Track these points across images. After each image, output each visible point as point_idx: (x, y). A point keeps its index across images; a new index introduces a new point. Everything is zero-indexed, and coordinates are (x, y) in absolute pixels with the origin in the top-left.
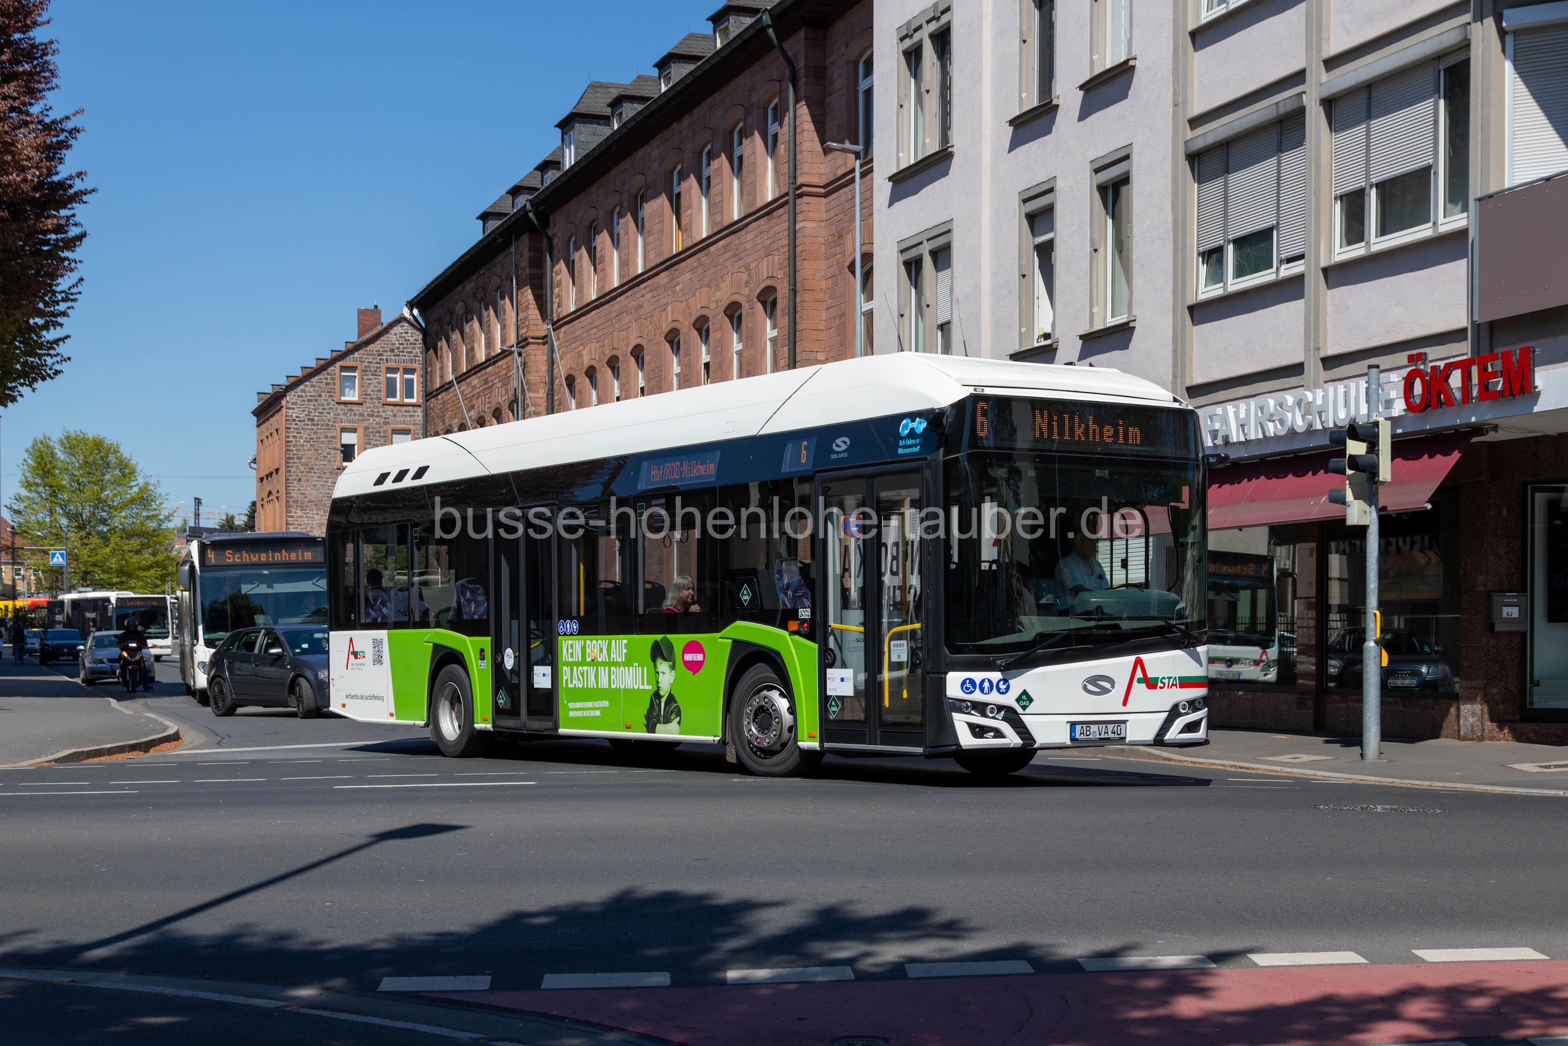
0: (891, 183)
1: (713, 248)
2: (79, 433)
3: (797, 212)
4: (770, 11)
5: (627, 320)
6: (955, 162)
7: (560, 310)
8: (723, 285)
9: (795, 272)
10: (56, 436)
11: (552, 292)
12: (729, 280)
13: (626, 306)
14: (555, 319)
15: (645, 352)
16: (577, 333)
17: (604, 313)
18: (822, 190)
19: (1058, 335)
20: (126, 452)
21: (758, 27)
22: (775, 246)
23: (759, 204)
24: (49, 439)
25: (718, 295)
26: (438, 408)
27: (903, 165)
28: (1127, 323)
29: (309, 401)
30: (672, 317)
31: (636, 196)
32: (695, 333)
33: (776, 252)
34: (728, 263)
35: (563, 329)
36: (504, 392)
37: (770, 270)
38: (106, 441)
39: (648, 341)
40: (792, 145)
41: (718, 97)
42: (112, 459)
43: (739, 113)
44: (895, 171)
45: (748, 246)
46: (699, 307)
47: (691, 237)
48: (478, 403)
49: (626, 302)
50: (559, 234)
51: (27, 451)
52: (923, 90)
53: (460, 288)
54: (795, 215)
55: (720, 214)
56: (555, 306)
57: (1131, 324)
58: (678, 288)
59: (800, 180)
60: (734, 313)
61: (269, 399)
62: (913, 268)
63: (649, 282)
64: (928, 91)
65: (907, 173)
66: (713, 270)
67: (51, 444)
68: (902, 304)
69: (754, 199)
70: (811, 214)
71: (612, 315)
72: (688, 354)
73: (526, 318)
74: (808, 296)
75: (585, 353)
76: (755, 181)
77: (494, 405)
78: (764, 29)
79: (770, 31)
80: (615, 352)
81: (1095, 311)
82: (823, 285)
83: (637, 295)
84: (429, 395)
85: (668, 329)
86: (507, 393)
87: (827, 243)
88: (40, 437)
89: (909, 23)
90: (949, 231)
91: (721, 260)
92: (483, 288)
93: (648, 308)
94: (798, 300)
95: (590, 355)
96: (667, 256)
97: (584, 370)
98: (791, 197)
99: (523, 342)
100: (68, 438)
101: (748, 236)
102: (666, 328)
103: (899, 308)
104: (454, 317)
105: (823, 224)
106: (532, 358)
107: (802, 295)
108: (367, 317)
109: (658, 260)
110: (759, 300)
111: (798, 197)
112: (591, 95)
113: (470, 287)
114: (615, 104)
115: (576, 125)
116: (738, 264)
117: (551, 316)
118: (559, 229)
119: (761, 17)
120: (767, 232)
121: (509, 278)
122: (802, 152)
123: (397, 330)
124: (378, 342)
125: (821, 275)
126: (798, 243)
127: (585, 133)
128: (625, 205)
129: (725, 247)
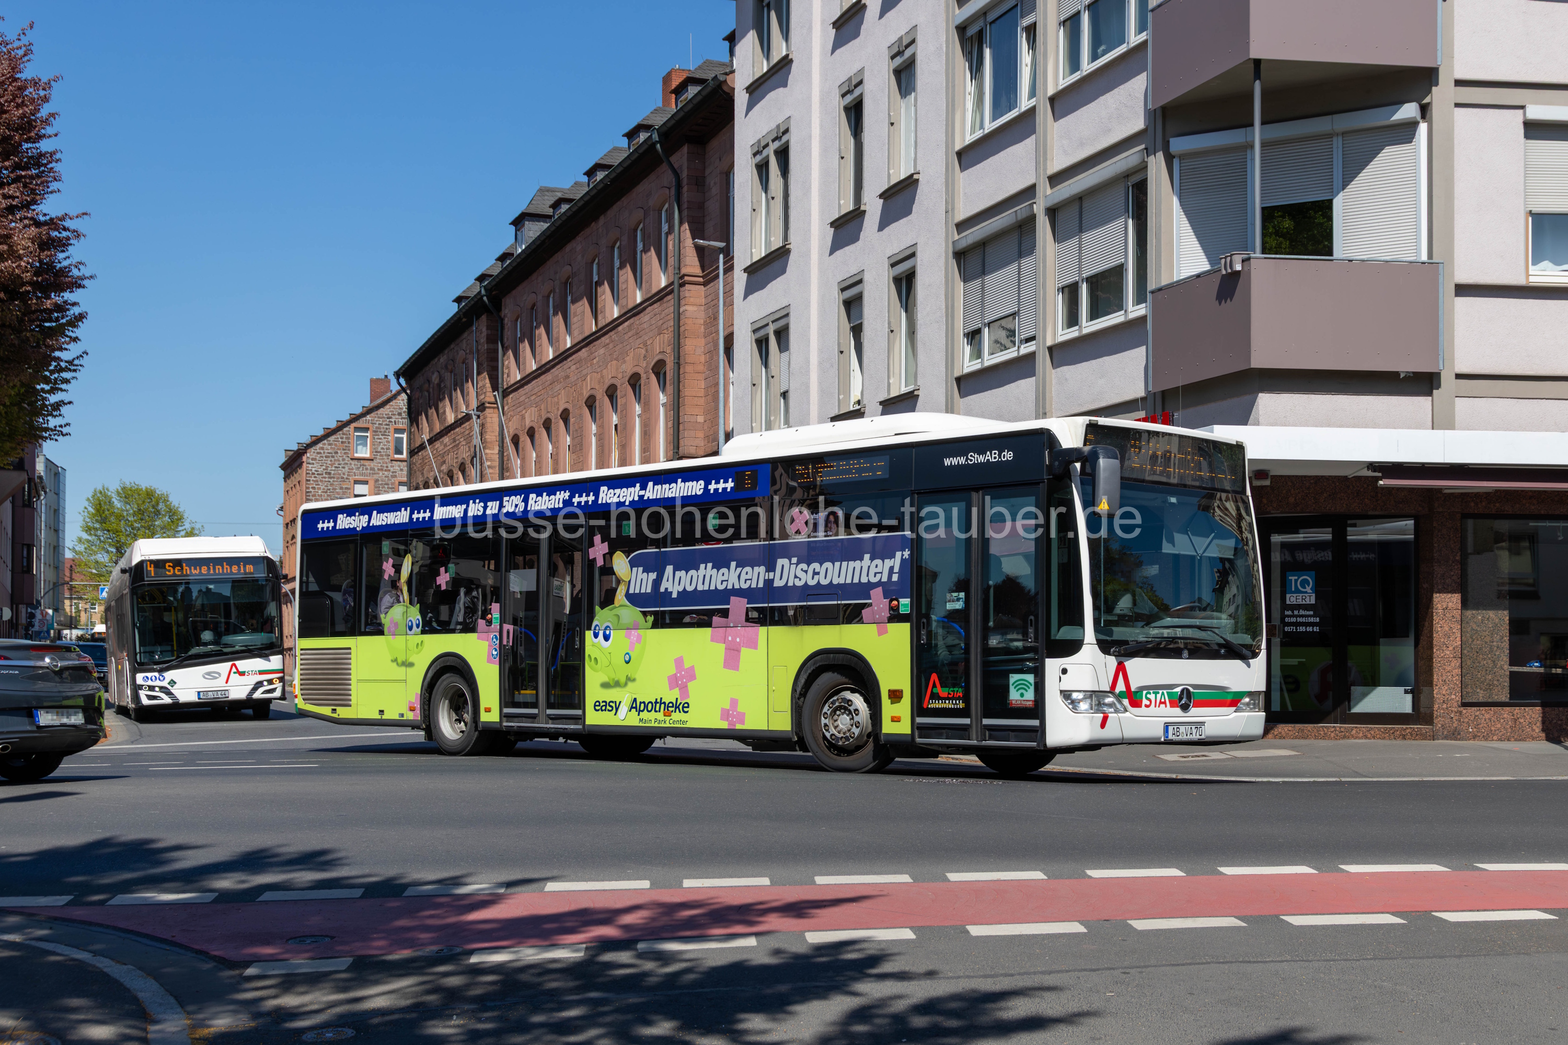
0: (746, 274)
1: (620, 328)
2: (133, 484)
3: (681, 297)
4: (657, 130)
6: (793, 257)
7: (508, 379)
8: (627, 359)
9: (679, 348)
10: (113, 487)
11: (503, 364)
12: (631, 355)
13: (557, 376)
14: (505, 387)
15: (571, 415)
16: (522, 399)
17: (540, 382)
18: (701, 280)
19: (865, 402)
20: (175, 501)
21: (650, 143)
22: (665, 326)
23: (654, 290)
24: (107, 489)
25: (624, 366)
26: (419, 462)
27: (755, 260)
28: (912, 392)
29: (326, 457)
30: (591, 385)
31: (566, 283)
32: (606, 400)
33: (665, 331)
34: (631, 340)
35: (511, 396)
36: (467, 449)
37: (662, 346)
38: (157, 491)
39: (573, 406)
40: (677, 241)
42: (162, 507)
43: (640, 214)
44: (749, 263)
45: (645, 326)
46: (610, 377)
47: (604, 318)
48: (449, 458)
49: (557, 373)
50: (509, 313)
51: (88, 499)
52: (769, 197)
53: (436, 360)
54: (679, 300)
55: (628, 298)
56: (505, 376)
57: (916, 393)
58: (595, 361)
59: (684, 271)
60: (635, 381)
61: (292, 455)
62: (762, 344)
63: (574, 356)
64: (773, 198)
65: (757, 265)
66: (621, 346)
67: (109, 494)
68: (754, 375)
69: (651, 285)
71: (547, 384)
72: (602, 417)
73: (484, 386)
74: (689, 368)
75: (527, 415)
76: (651, 272)
77: (460, 460)
78: (654, 144)
79: (658, 146)
80: (549, 415)
81: (891, 381)
82: (703, 359)
83: (565, 367)
84: (412, 453)
85: (588, 395)
86: (470, 450)
87: (705, 323)
88: (99, 488)
89: (759, 141)
90: (787, 315)
91: (626, 338)
92: (452, 360)
93: (573, 378)
94: (681, 372)
95: (531, 417)
96: (587, 333)
97: (526, 431)
98: (676, 285)
99: (481, 407)
100: (124, 488)
101: (645, 317)
102: (586, 395)
103: (752, 379)
104: (431, 386)
105: (702, 308)
106: (489, 420)
107: (684, 367)
108: (378, 385)
109: (581, 338)
110: (654, 372)
111: (682, 285)
112: (539, 198)
113: (443, 359)
114: (556, 205)
115: (527, 223)
116: (639, 341)
117: (500, 386)
118: (509, 310)
119: (651, 135)
120: (660, 314)
121: (472, 352)
122: (685, 247)
123: (404, 396)
124: (387, 407)
125: (700, 351)
126: (681, 323)
127: (534, 230)
128: (557, 291)
129: (629, 326)
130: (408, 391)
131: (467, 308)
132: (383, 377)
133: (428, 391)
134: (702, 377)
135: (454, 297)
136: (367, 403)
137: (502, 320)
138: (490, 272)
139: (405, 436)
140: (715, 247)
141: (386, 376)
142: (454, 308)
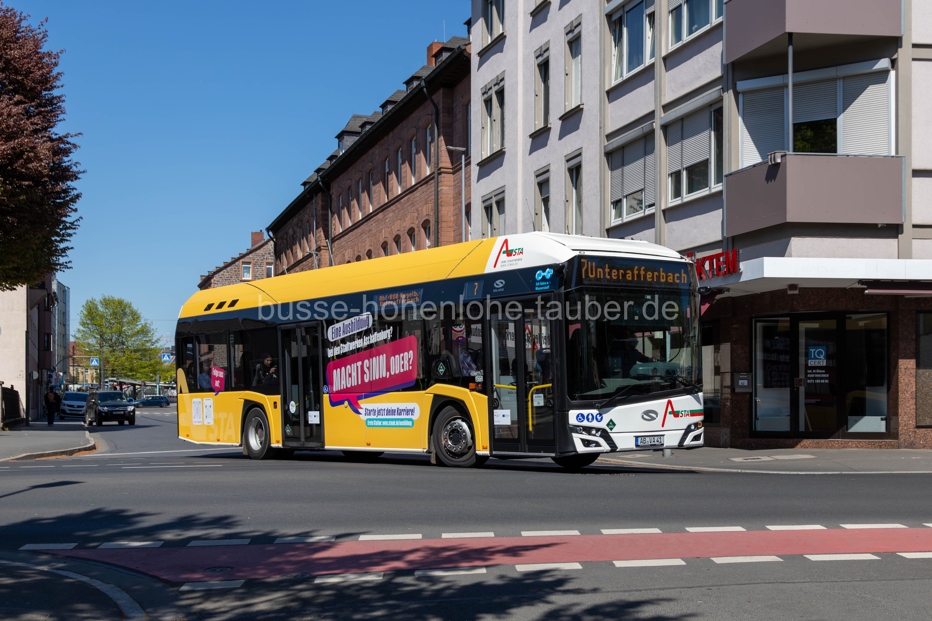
0: (478, 168)
1: (402, 200)
2: (110, 297)
4: (424, 79)
5: (365, 237)
6: (506, 157)
7: (335, 232)
8: (407, 219)
9: (438, 212)
10: (98, 298)
11: (332, 223)
12: (409, 216)
13: (364, 230)
14: (333, 237)
15: (373, 253)
16: (343, 244)
17: (354, 234)
18: (451, 171)
20: (135, 307)
21: (419, 88)
22: (429, 199)
23: (423, 177)
24: (95, 300)
25: (404, 224)
27: (483, 158)
29: (225, 280)
30: (385, 235)
31: (369, 173)
32: (394, 244)
33: (430, 202)
34: (409, 208)
35: (336, 242)
37: (427, 211)
38: (125, 301)
39: (374, 248)
40: (436, 147)
41: (404, 123)
42: (127, 310)
43: (414, 131)
44: (480, 160)
45: (417, 199)
46: (396, 230)
47: (393, 194)
49: (364, 228)
50: (335, 193)
51: (83, 306)
52: (492, 120)
53: (291, 219)
54: (438, 183)
55: (405, 183)
56: (333, 230)
58: (387, 221)
59: (441, 165)
60: (411, 232)
61: (205, 279)
62: (488, 210)
63: (374, 218)
64: (494, 120)
65: (484, 161)
66: (403, 211)
67: (96, 303)
68: (483, 228)
69: (420, 174)
70: (445, 183)
71: (358, 235)
73: (320, 236)
74: (444, 225)
75: (346, 254)
76: (421, 166)
78: (422, 88)
79: (425, 89)
80: (359, 254)
82: (452, 219)
83: (369, 224)
87: (454, 197)
88: (90, 299)
89: (486, 85)
90: (504, 191)
91: (406, 206)
92: (301, 221)
93: (374, 231)
94: (439, 227)
95: (349, 255)
96: (382, 204)
98: (436, 174)
99: (319, 249)
100: (104, 299)
101: (417, 194)
102: (382, 241)
103: (482, 232)
104: (288, 236)
105: (452, 188)
106: (323, 257)
107: (441, 224)
108: (256, 236)
109: (378, 206)
110: (422, 227)
111: (439, 174)
112: (353, 121)
113: (295, 220)
114: (363, 126)
115: (345, 137)
116: (413, 208)
117: (330, 236)
118: (335, 190)
119: (421, 83)
120: (426, 192)
121: (313, 216)
122: (441, 151)
123: (272, 243)
124: (262, 249)
125: (451, 214)
126: (439, 197)
127: (350, 141)
128: (364, 178)
129: (408, 199)
130: (275, 240)
131: (309, 189)
132: (259, 231)
133: (287, 240)
134: (451, 230)
135: (302, 182)
136: (250, 247)
137: (331, 196)
138: (323, 167)
139: (272, 267)
140: (459, 150)
141: (261, 231)
142: (302, 189)
